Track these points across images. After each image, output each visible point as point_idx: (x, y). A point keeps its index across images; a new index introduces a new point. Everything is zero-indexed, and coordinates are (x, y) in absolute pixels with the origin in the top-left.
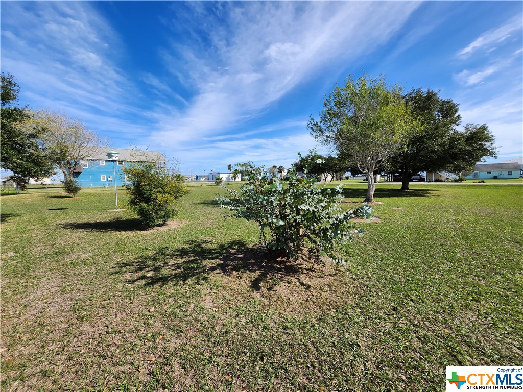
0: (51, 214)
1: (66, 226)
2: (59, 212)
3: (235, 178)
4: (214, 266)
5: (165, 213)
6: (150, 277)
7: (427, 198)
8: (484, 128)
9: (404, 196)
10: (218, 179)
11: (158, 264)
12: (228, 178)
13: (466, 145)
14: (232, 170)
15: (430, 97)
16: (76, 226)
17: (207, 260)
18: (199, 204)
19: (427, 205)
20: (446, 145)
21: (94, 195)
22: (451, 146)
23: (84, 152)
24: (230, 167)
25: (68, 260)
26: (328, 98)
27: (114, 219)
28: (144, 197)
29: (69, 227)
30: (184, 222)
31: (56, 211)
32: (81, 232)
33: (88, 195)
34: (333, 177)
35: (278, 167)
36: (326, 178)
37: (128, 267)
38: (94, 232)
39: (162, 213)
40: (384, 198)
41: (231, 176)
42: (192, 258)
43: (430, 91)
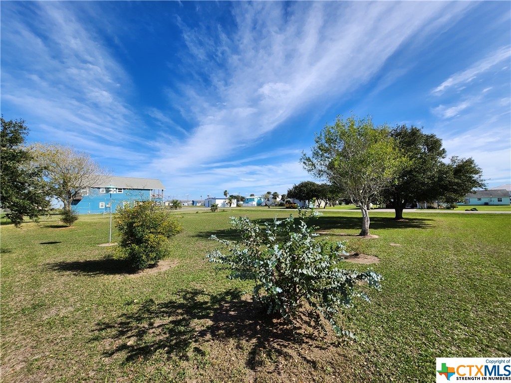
0: (42, 250)
1: (53, 266)
2: (51, 246)
3: (231, 204)
4: (203, 328)
5: (157, 254)
6: (132, 346)
7: (423, 230)
8: (470, 162)
9: (399, 227)
10: (214, 206)
11: (142, 325)
12: (224, 205)
13: (455, 178)
14: (228, 196)
15: (414, 133)
16: (65, 267)
17: (196, 320)
18: (193, 236)
19: (424, 239)
20: (435, 178)
21: (90, 224)
22: (441, 179)
23: (85, 183)
24: (225, 194)
25: (46, 317)
26: (319, 136)
27: (105, 257)
28: (136, 239)
29: (56, 268)
30: (176, 261)
31: (48, 245)
32: (68, 275)
33: (85, 223)
34: (326, 203)
35: (272, 193)
36: (319, 204)
37: (109, 330)
38: (81, 274)
39: (153, 255)
40: (379, 230)
41: (227, 202)
42: (180, 317)
43: (414, 127)
